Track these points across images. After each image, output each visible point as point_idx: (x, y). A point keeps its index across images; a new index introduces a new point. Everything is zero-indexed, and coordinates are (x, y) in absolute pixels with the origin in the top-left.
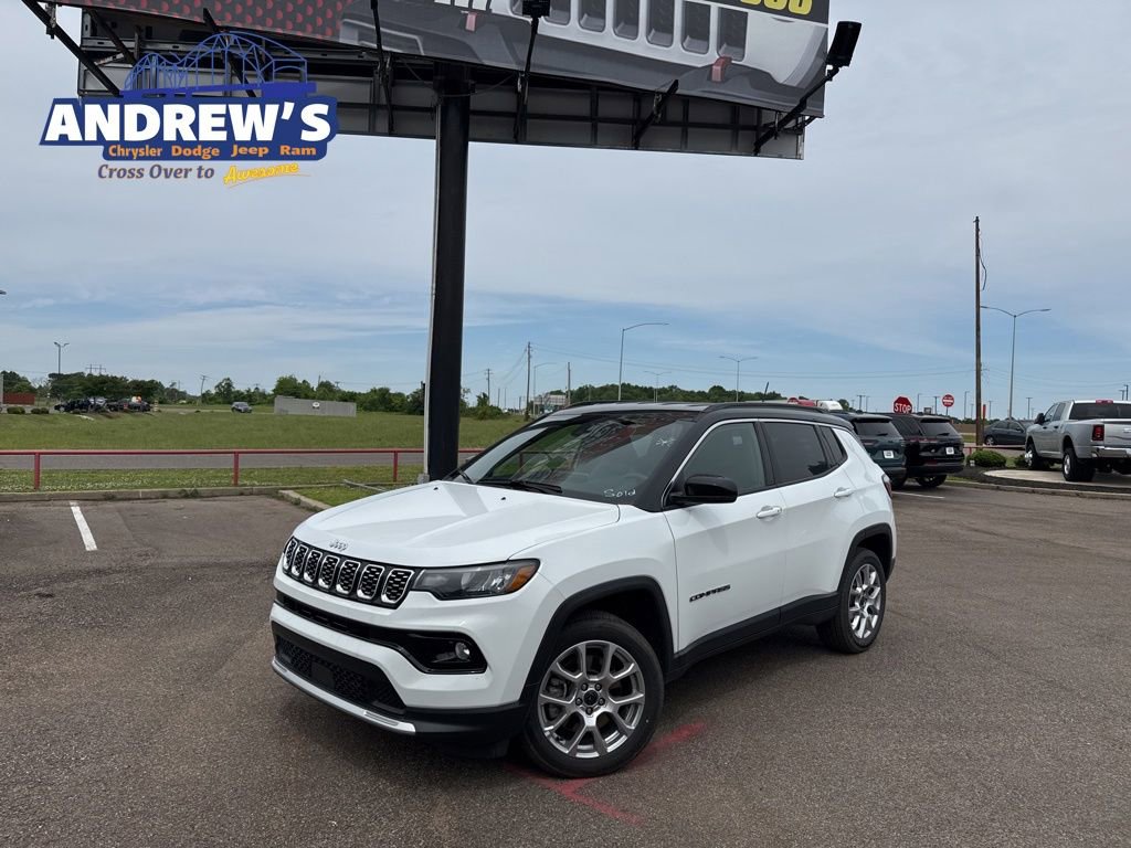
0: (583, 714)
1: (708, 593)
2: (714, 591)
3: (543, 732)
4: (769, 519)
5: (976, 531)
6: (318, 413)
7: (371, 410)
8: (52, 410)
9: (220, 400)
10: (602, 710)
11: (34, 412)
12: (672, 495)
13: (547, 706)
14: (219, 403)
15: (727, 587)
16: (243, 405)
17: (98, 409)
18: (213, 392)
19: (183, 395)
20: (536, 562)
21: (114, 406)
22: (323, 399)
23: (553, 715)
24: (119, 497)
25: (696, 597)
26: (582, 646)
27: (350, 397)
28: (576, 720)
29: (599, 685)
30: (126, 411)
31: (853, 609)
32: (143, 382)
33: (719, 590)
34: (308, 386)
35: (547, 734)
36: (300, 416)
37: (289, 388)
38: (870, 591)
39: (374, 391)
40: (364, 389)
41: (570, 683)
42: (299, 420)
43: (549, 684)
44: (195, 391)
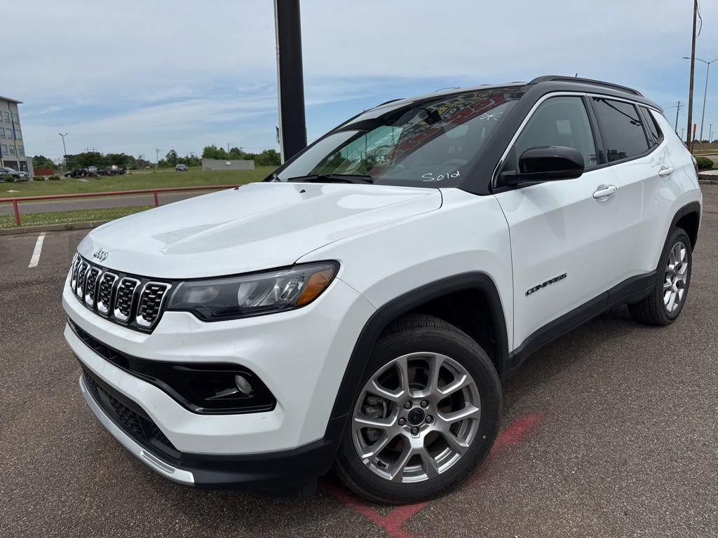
0: (408, 435)
1: (545, 284)
2: (551, 282)
3: (361, 460)
4: (603, 199)
5: (711, 213)
6: (230, 168)
7: (265, 165)
8: (62, 177)
9: (169, 165)
10: (431, 428)
11: (50, 179)
12: (505, 173)
13: (364, 430)
14: (170, 167)
15: (564, 276)
16: (182, 166)
17: (91, 175)
18: (166, 160)
19: (147, 163)
20: (335, 264)
21: (101, 172)
22: (233, 159)
23: (372, 438)
24: (76, 227)
25: (533, 290)
26: (402, 360)
27: (251, 157)
28: (400, 442)
29: (426, 401)
30: (109, 175)
31: (666, 286)
32: (117, 155)
33: (556, 280)
34: (224, 152)
35: (365, 462)
36: (218, 171)
37: (211, 154)
38: (679, 267)
39: (265, 152)
40: (258, 152)
41: (390, 403)
42: (217, 173)
43: (366, 403)
44: (154, 160)
